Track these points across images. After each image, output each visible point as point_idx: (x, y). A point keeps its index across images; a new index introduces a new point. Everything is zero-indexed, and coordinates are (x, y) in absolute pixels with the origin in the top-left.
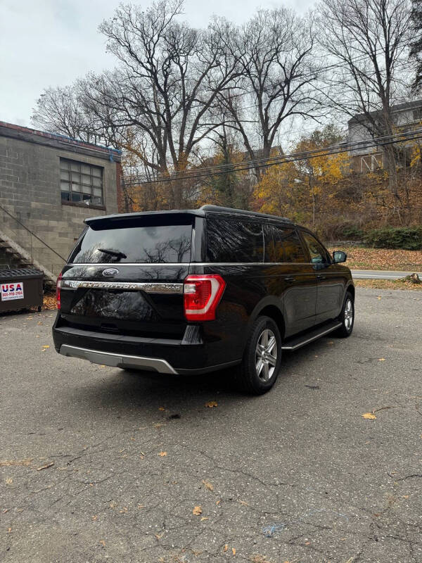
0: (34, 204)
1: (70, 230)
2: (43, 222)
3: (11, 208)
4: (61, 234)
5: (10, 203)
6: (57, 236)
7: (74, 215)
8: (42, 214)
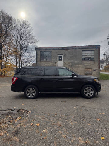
0: (75, 62)
1: (84, 67)
2: (77, 66)
3: (70, 63)
4: (81, 68)
5: (70, 62)
6: (80, 68)
7: (85, 63)
8: (77, 64)
